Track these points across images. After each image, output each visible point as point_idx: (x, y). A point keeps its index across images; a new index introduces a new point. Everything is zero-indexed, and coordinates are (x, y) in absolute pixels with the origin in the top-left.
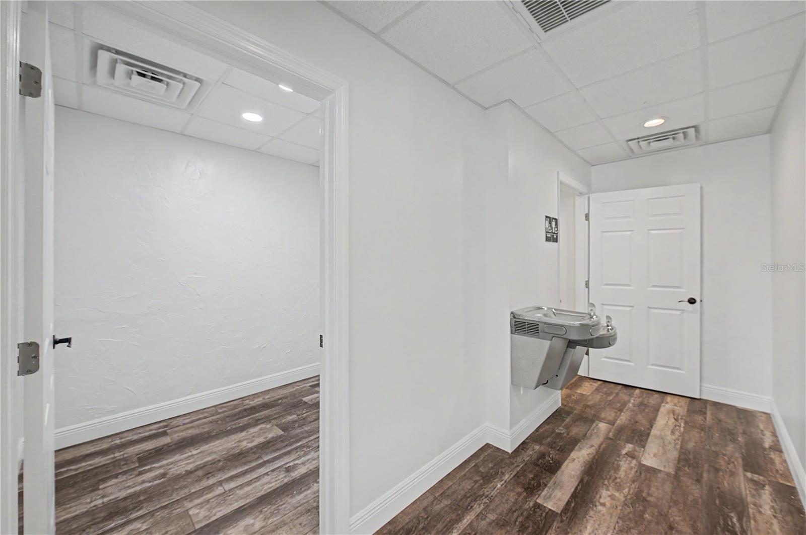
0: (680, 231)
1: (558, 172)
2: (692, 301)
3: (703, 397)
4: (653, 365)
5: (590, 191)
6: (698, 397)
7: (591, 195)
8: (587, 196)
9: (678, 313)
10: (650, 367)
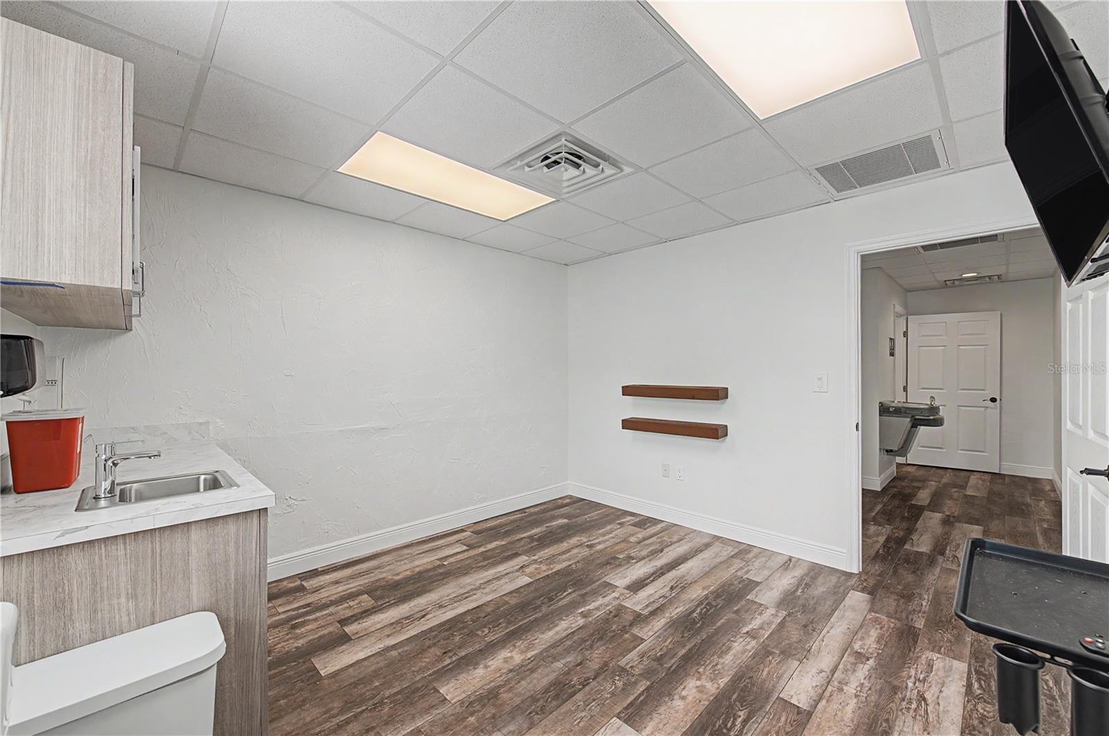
0: (984, 347)
1: (894, 305)
2: (993, 400)
3: (1001, 473)
4: (962, 450)
5: (908, 314)
6: (998, 472)
7: (909, 317)
8: (905, 317)
9: (983, 409)
10: (959, 452)
